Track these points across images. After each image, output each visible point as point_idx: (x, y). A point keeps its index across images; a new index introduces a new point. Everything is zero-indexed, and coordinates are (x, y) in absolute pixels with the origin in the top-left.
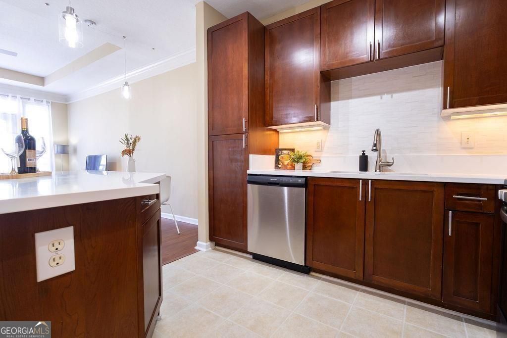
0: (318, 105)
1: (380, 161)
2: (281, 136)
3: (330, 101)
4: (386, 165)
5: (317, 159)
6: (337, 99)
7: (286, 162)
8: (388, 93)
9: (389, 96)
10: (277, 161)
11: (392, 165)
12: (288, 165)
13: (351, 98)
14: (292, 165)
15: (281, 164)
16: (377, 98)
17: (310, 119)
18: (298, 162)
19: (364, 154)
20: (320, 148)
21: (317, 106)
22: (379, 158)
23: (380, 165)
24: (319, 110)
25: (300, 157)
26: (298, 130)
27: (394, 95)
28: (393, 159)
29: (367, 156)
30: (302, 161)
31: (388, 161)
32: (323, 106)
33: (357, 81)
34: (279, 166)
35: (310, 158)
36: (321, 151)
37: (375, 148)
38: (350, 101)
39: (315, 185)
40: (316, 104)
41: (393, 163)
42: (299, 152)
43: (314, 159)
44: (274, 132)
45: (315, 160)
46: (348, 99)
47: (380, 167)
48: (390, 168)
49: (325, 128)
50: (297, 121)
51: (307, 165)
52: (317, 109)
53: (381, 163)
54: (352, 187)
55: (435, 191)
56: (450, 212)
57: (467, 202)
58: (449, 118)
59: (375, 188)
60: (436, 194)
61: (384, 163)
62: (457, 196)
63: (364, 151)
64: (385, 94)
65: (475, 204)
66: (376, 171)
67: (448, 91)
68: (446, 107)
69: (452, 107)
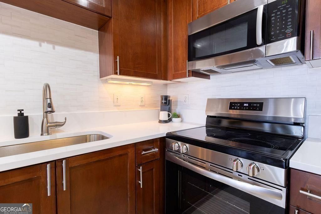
1: (48, 122)
4: (56, 126)
8: (49, 42)
9: (51, 46)
11: (63, 125)
16: (34, 44)
19: (21, 114)
22: (45, 119)
27: (58, 48)
28: (66, 119)
29: (27, 117)
31: (55, 121)
37: (49, 109)
41: (65, 122)
47: (48, 128)
48: (61, 128)
53: (49, 124)
54: (29, 179)
55: (129, 153)
56: (141, 167)
57: (148, 154)
58: (106, 81)
59: (70, 168)
60: (130, 154)
61: (53, 124)
62: (144, 153)
63: (23, 110)
64: (46, 43)
65: (151, 155)
66: (42, 135)
67: (117, 59)
68: (116, 73)
69: (120, 74)
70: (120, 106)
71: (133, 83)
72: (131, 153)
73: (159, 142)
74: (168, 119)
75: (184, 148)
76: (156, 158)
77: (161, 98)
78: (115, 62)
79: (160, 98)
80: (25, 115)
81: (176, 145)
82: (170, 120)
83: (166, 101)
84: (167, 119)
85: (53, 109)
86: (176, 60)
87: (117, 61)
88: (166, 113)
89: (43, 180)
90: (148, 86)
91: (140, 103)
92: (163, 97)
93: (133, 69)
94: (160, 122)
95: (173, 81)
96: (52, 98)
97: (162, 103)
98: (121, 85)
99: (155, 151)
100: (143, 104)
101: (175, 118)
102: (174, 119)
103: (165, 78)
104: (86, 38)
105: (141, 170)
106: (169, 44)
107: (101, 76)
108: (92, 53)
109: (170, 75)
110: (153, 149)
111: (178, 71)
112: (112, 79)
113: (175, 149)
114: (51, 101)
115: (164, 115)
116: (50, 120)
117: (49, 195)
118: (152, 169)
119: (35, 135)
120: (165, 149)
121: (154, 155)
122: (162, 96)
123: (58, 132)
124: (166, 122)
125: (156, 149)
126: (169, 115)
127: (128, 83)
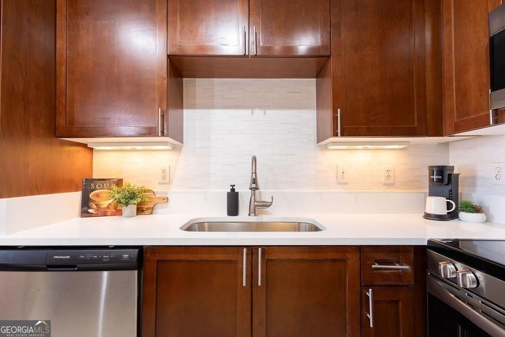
0: (165, 108)
1: (255, 201)
2: (96, 157)
3: (182, 108)
4: (263, 206)
5: (163, 196)
6: (193, 106)
7: (105, 204)
8: (260, 107)
9: (262, 112)
10: (86, 202)
11: (270, 206)
12: (108, 207)
13: (212, 107)
14: (116, 209)
15: (95, 207)
16: (246, 113)
17: (150, 132)
18: (127, 204)
19: (233, 190)
20: (166, 178)
21: (162, 112)
22: (253, 197)
23: (255, 206)
24: (165, 119)
25: (132, 196)
26: (128, 148)
27: (268, 112)
28: (272, 199)
29: (237, 193)
30: (135, 202)
31: (263, 200)
32: (172, 113)
33: (220, 85)
34: (90, 211)
35: (151, 194)
36: (169, 184)
37: (254, 186)
38: (212, 111)
39: (158, 261)
40: (160, 106)
41: (272, 202)
42: (129, 186)
43: (157, 196)
44: (81, 148)
45: (159, 198)
46: (210, 109)
47: (255, 207)
48: (268, 209)
49: (175, 148)
50: (132, 133)
51: (145, 207)
52: (163, 116)
53: (256, 203)
54: (228, 260)
55: (349, 259)
56: (370, 290)
57: (385, 271)
58: (325, 148)
59: (266, 260)
60: (350, 262)
61: (260, 204)
62: (377, 266)
63: (234, 186)
64: (257, 109)
65: (394, 274)
66: (249, 215)
67: (337, 114)
68: (336, 135)
69: (342, 135)
70: (346, 184)
71: (370, 147)
72: (353, 261)
73: (412, 254)
74: (448, 213)
75: (469, 277)
76: (405, 284)
77: (430, 170)
78: (335, 119)
79: (428, 171)
80: (236, 191)
81: (449, 268)
82: (453, 216)
83: (440, 177)
84: (444, 211)
85: (257, 185)
86: (463, 94)
87: (337, 117)
88: (443, 201)
89: (240, 265)
90: (400, 149)
91: (383, 180)
92: (435, 169)
93: (366, 125)
94: (428, 216)
95: (456, 136)
96: (257, 173)
97: (431, 180)
98: (350, 151)
99: (401, 269)
100: (391, 181)
101: (466, 211)
102: (462, 215)
103: (438, 133)
104: (301, 92)
105: (370, 294)
106: (446, 65)
107: (319, 140)
108: (307, 111)
109: (447, 124)
110: (397, 264)
111: (468, 115)
112: (334, 143)
113: (446, 275)
114: (256, 176)
115: (437, 205)
116: (258, 199)
117: (244, 285)
118: (397, 302)
119: (244, 215)
120: (426, 271)
121: (399, 275)
122: (432, 167)
123: (265, 213)
124: (440, 218)
125: (404, 264)
126: (449, 206)
127: (360, 147)
